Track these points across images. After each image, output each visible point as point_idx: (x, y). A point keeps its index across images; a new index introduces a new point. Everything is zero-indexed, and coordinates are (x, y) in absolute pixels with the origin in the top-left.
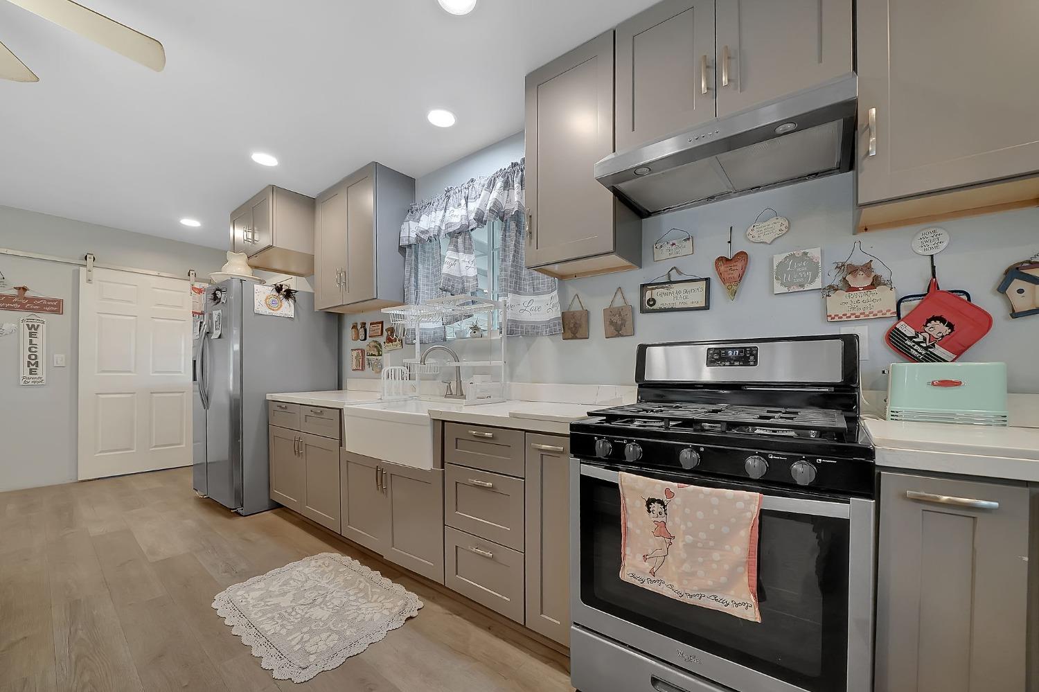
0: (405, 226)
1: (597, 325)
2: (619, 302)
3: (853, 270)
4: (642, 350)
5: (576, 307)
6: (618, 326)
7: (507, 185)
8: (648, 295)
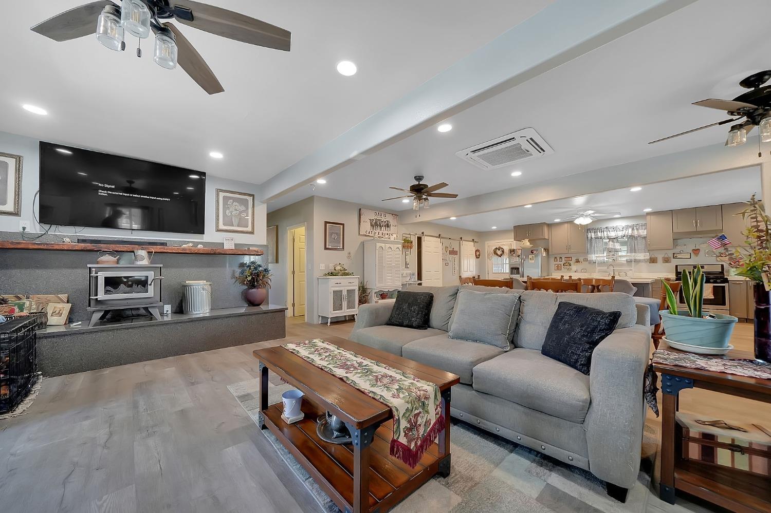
0: (590, 234)
1: (660, 260)
2: (666, 256)
3: (722, 254)
4: (677, 266)
5: (653, 256)
6: (666, 260)
7: (633, 229)
8: (675, 255)
